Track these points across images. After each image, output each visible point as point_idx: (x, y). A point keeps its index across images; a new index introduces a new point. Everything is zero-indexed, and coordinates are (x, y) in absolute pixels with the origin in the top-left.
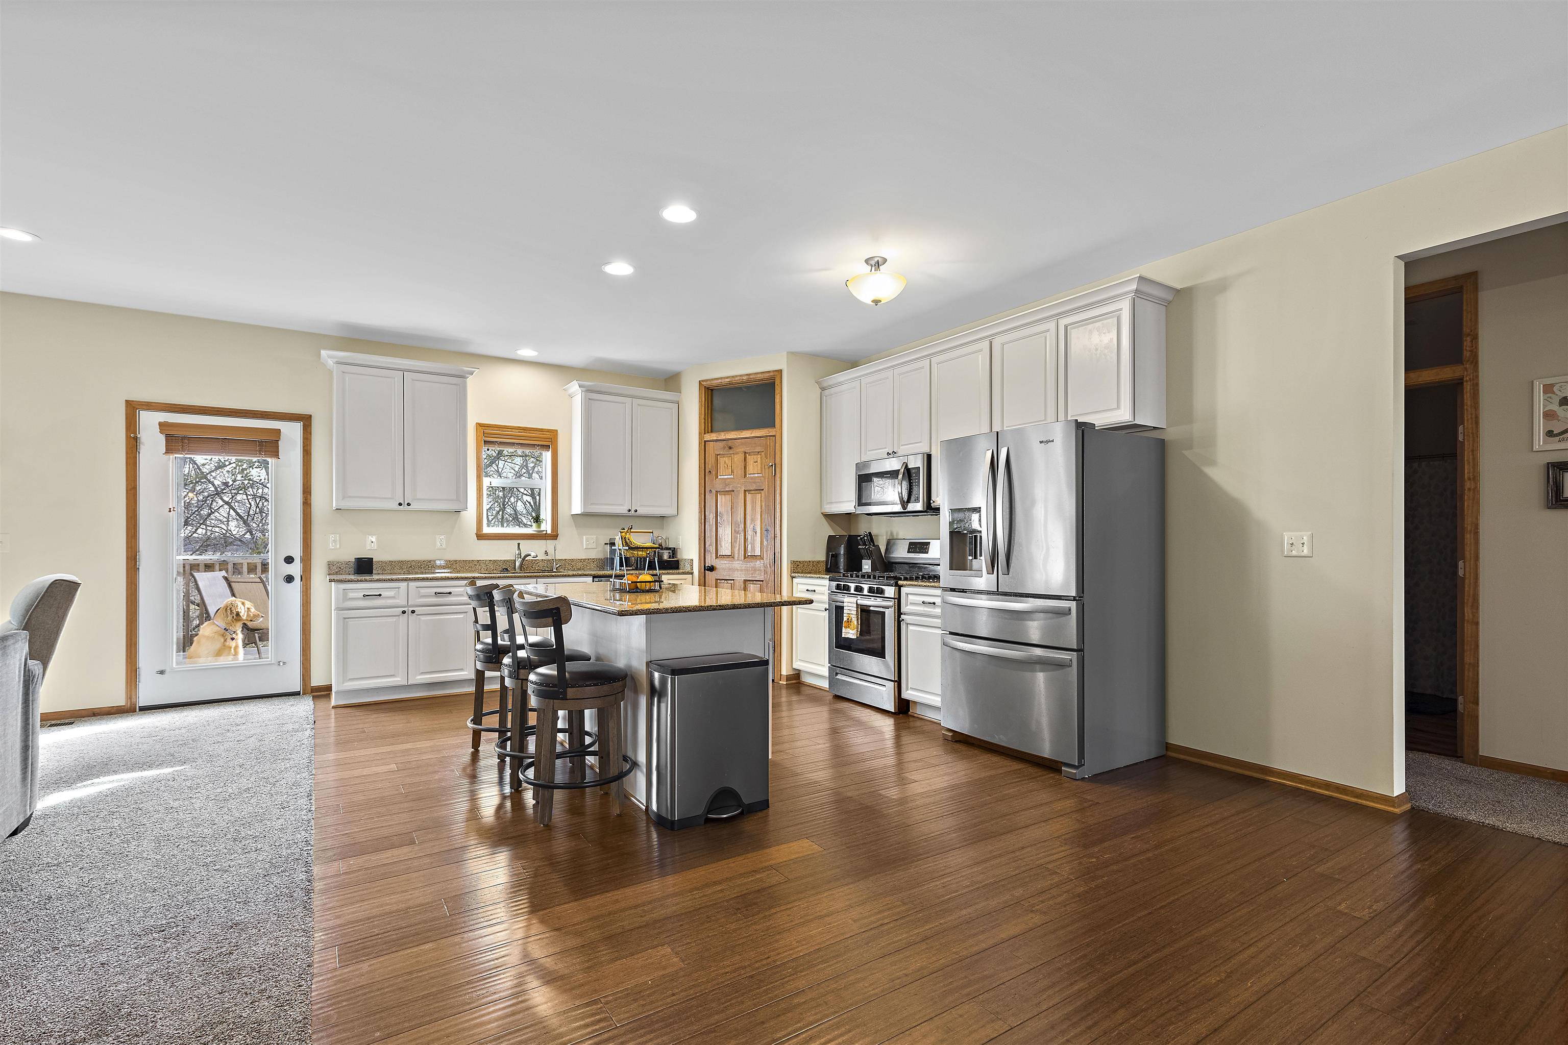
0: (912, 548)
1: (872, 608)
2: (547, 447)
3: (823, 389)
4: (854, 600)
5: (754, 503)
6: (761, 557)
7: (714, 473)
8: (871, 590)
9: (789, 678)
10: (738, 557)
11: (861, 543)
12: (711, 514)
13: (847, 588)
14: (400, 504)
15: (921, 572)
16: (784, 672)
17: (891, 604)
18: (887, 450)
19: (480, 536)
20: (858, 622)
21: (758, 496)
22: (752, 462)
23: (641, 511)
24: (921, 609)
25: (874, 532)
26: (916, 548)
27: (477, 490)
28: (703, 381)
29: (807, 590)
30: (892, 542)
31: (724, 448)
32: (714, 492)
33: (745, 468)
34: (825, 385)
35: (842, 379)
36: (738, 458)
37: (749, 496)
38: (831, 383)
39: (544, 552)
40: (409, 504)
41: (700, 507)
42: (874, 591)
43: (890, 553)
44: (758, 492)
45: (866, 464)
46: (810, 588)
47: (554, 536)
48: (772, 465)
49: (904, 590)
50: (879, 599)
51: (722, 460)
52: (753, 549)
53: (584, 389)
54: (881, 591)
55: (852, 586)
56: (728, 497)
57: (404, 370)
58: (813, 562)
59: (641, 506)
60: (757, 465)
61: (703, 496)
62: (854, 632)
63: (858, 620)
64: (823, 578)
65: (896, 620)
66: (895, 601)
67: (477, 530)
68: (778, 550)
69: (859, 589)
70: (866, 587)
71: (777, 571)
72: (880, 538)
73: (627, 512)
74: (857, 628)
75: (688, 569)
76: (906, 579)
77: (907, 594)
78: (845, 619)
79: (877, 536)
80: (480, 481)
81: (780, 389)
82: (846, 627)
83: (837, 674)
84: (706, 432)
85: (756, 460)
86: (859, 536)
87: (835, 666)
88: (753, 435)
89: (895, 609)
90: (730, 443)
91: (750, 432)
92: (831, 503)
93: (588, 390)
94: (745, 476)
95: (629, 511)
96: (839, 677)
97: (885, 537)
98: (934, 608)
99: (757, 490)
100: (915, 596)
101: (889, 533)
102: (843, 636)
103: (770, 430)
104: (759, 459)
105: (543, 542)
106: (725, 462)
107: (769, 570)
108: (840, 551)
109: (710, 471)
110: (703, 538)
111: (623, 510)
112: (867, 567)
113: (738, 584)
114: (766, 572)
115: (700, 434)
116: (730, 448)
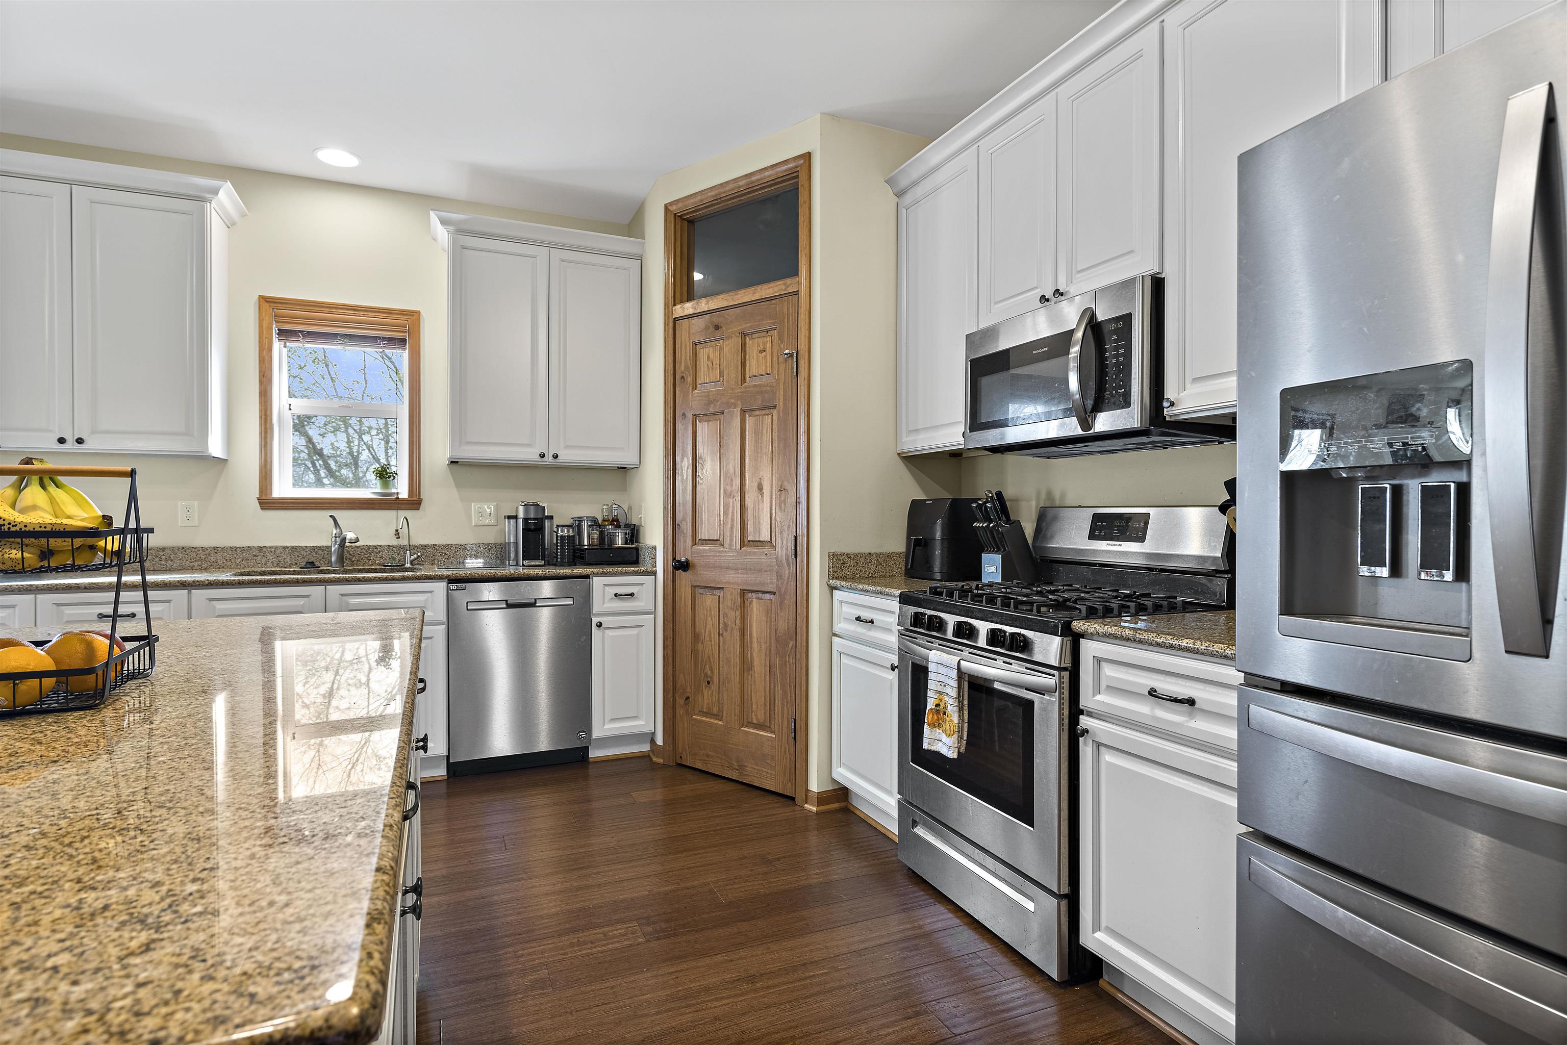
0: (1101, 528)
1: (997, 686)
2: (402, 342)
3: (900, 194)
4: (953, 660)
5: (757, 433)
6: (769, 544)
7: (689, 379)
8: (995, 638)
9: (823, 799)
10: (731, 544)
11: (979, 515)
12: (685, 459)
13: (938, 625)
14: (62, 441)
15: (1126, 588)
16: (814, 786)
17: (1051, 682)
18: (1038, 293)
19: (268, 503)
20: (961, 716)
21: (767, 419)
22: (755, 352)
23: (567, 456)
24: (1144, 709)
25: (1008, 493)
26: (1110, 527)
27: (261, 417)
28: (671, 204)
29: (858, 619)
30: (1050, 513)
31: (707, 328)
32: (690, 416)
33: (743, 364)
34: (904, 183)
35: (936, 159)
36: (731, 346)
37: (749, 421)
38: (915, 175)
39: (394, 532)
40: (80, 441)
41: (666, 447)
42: (1003, 642)
43: (1046, 538)
44: (767, 411)
45: (990, 333)
46: (866, 614)
47: (414, 503)
48: (791, 355)
49: (1089, 648)
50: (1016, 665)
51: (704, 353)
52: (758, 530)
53: (451, 228)
54: (1022, 645)
55: (951, 620)
56: (714, 425)
57: (70, 183)
58: (878, 555)
59: (567, 447)
60: (765, 356)
61: (670, 425)
62: (952, 741)
63: (961, 709)
64: (888, 595)
65: (1066, 728)
66: (1060, 677)
67: (261, 492)
68: (802, 531)
69: (966, 632)
70: (983, 627)
71: (802, 576)
72: (1023, 505)
73: (537, 458)
74: (961, 729)
75: (648, 566)
76: (1092, 614)
77: (1099, 661)
78: (931, 704)
79: (1016, 500)
80: (266, 402)
81: (806, 193)
82: (932, 726)
83: (915, 824)
84: (677, 300)
85: (762, 348)
86: (976, 500)
87: (911, 804)
88: (757, 296)
89: (1060, 699)
90: (716, 318)
91: (751, 290)
92: (917, 431)
93: (460, 231)
94: (743, 380)
95: (542, 456)
96: (920, 831)
97: (1034, 503)
98: (1191, 716)
99: (764, 408)
100: (1124, 669)
101: (1043, 496)
102: (925, 746)
103: (789, 281)
104: (769, 345)
105: (391, 514)
106: (708, 357)
107: (786, 572)
108: (934, 534)
109: (683, 377)
110: (670, 506)
111: (530, 455)
112: (993, 569)
113: (729, 597)
114: (779, 576)
115: (666, 306)
116: (717, 327)
